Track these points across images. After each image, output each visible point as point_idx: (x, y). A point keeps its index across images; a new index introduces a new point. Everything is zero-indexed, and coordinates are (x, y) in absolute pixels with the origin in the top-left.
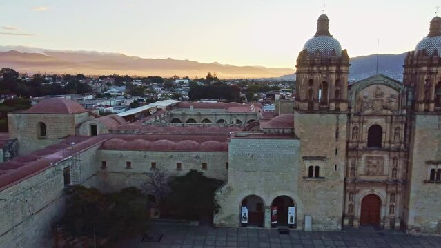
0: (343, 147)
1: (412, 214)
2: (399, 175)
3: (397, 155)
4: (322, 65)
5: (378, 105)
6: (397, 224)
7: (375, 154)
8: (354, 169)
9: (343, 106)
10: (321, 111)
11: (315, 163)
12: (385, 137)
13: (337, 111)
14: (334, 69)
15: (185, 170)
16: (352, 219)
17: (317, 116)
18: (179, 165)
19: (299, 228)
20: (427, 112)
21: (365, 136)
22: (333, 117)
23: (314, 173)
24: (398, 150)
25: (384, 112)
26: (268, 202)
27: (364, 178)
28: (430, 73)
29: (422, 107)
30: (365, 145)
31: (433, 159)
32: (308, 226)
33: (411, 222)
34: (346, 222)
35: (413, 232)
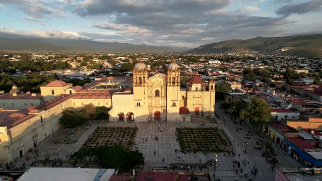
0: (146, 96)
1: (168, 116)
2: (165, 105)
3: (163, 98)
4: (139, 72)
5: (157, 84)
6: (165, 119)
7: (157, 98)
8: (151, 103)
9: (146, 84)
10: (139, 86)
11: (138, 102)
12: (160, 93)
13: (144, 86)
14: (142, 73)
15: (101, 105)
16: (152, 118)
17: (138, 87)
18: (99, 103)
19: (135, 121)
20: (170, 86)
21: (154, 93)
22: (142, 88)
23: (139, 104)
24: (164, 97)
25: (159, 86)
26: (125, 114)
27: (155, 106)
28: (170, 74)
29: (169, 84)
30: (154, 96)
31: (173, 100)
32: (138, 121)
33: (168, 118)
34: (150, 119)
35: (169, 121)
